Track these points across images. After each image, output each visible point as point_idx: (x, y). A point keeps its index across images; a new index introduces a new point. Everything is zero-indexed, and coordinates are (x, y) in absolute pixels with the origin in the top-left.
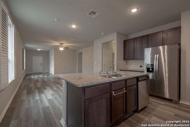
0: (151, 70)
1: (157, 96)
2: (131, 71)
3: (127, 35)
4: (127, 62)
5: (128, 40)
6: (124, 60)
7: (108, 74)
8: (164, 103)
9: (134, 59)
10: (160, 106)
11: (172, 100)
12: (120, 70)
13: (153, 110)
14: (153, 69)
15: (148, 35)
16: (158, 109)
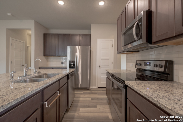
0: (72, 66)
1: (77, 88)
2: (53, 68)
3: (47, 29)
4: (47, 59)
5: (50, 34)
6: (44, 56)
7: (28, 75)
8: (82, 93)
9: (56, 55)
10: (82, 96)
11: (86, 88)
12: (40, 68)
13: (78, 102)
14: (74, 65)
15: (69, 34)
16: (81, 99)
